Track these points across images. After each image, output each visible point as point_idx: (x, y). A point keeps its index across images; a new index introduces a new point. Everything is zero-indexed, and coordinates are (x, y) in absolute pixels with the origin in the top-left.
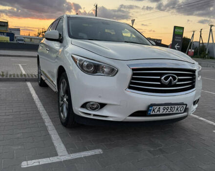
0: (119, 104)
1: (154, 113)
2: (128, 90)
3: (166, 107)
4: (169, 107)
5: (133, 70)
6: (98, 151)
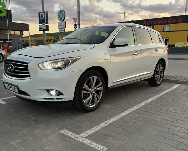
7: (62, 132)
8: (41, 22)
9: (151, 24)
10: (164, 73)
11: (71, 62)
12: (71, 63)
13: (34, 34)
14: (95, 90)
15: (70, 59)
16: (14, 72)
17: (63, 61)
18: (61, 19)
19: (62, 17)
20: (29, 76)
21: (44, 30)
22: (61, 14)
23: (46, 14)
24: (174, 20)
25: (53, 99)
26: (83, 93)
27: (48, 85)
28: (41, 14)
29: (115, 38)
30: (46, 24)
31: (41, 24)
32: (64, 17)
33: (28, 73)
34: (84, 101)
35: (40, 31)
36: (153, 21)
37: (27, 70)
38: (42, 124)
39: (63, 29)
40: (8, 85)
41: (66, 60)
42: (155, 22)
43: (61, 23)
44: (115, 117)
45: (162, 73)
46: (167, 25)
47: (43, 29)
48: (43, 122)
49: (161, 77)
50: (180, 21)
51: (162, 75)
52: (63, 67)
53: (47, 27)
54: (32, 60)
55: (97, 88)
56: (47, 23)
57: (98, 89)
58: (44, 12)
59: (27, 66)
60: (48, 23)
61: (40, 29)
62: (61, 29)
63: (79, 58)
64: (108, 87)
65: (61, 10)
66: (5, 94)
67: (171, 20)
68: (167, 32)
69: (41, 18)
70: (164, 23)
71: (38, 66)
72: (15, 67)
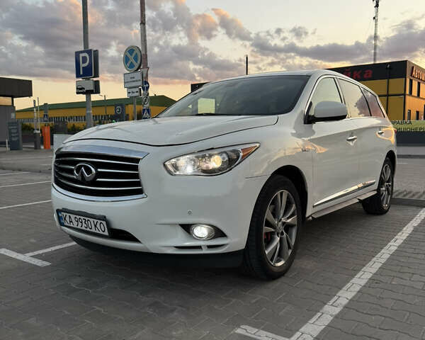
7: (239, 331)
8: (81, 73)
10: (392, 184)
11: (241, 154)
12: (243, 156)
13: (46, 104)
14: (284, 223)
15: (239, 148)
16: (93, 183)
17: (225, 152)
18: (131, 66)
19: (134, 62)
20: (140, 192)
21: (88, 93)
22: (131, 55)
23: (95, 56)
24: (357, 74)
25: (199, 247)
26: (264, 232)
27: (190, 213)
28: (81, 55)
29: (311, 102)
30: (95, 79)
31: (81, 79)
32: (139, 62)
33: (139, 184)
34: (267, 252)
35: (78, 93)
37: (137, 176)
38: (175, 313)
39: (137, 89)
40: (73, 216)
41: (231, 151)
43: (132, 75)
44: (345, 288)
45: (390, 184)
47: (87, 88)
48: (175, 309)
49: (388, 194)
50: (370, 76)
51: (390, 188)
52: (223, 169)
53: (97, 84)
54: (149, 152)
55: (288, 218)
56: (97, 75)
57: (289, 221)
58: (89, 52)
59: (136, 168)
60: (98, 77)
61: (77, 88)
62: (131, 90)
63: (258, 145)
64: (307, 216)
65: (132, 47)
66: (33, 240)
67: (350, 73)
69: (82, 65)
71: (164, 165)
72: (99, 170)
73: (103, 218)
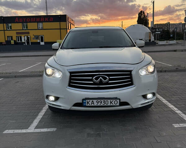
0: (64, 97)
1: (88, 105)
2: (68, 87)
3: (99, 100)
4: (102, 100)
5: (71, 73)
6: (55, 129)
9: (24, 21)
24: (46, 19)
36: (26, 19)
42: (28, 19)
46: (40, 23)
50: (52, 20)
54: (134, 67)
67: (43, 18)
68: (41, 29)
70: (37, 21)
71: (139, 72)
72: (110, 77)
73: (116, 98)
